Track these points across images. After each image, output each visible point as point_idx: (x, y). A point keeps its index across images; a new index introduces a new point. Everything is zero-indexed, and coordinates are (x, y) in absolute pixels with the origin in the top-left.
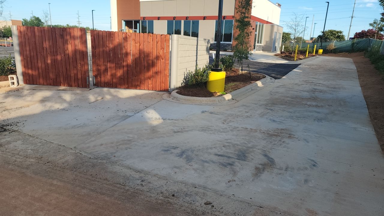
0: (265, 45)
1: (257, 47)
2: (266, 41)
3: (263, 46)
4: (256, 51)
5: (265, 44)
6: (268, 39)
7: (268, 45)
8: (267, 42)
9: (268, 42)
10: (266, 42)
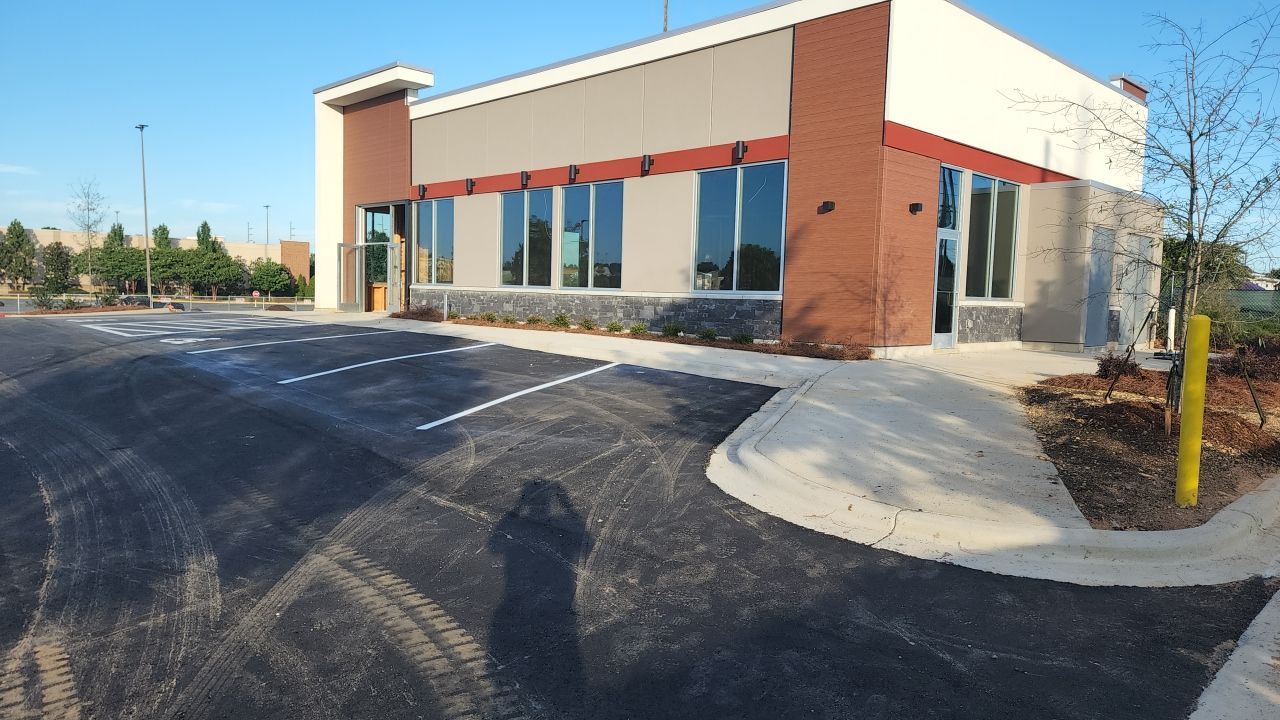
0: (1032, 306)
1: (962, 322)
2: (1040, 282)
3: (1019, 311)
4: (963, 338)
5: (1033, 299)
6: (1050, 272)
7: (1050, 306)
8: (1044, 287)
9: (1052, 289)
10: (1036, 288)
